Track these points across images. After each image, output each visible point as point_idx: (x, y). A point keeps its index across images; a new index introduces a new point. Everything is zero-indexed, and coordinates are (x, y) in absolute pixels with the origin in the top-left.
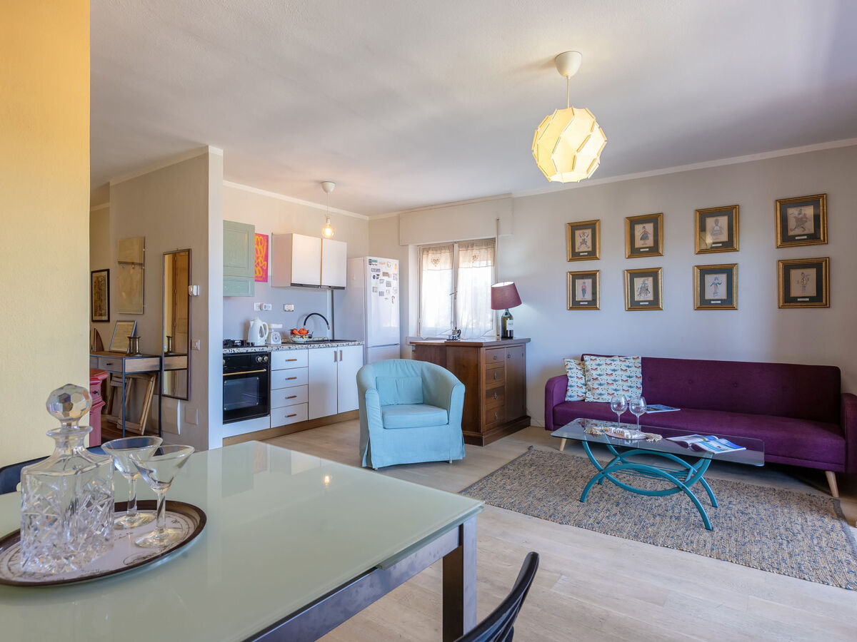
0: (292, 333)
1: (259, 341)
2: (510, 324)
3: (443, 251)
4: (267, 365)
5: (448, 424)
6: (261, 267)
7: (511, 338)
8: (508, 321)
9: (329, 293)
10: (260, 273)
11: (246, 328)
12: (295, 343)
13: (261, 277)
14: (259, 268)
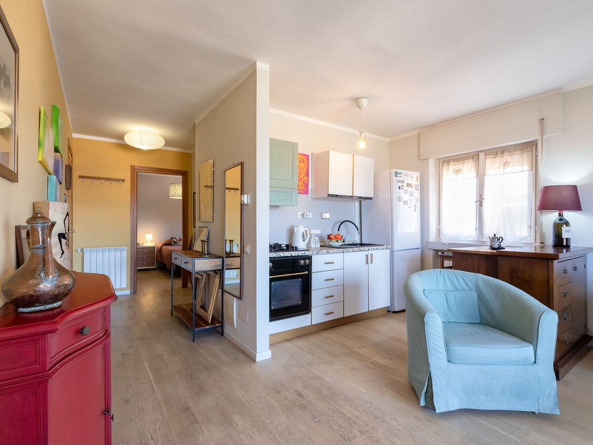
0: (329, 237)
1: (301, 244)
2: (566, 231)
3: (466, 161)
4: (308, 267)
5: (535, 362)
6: (303, 182)
7: (567, 247)
8: (564, 228)
9: (357, 204)
10: (302, 186)
11: (291, 233)
12: (331, 247)
13: (303, 190)
14: (301, 182)
